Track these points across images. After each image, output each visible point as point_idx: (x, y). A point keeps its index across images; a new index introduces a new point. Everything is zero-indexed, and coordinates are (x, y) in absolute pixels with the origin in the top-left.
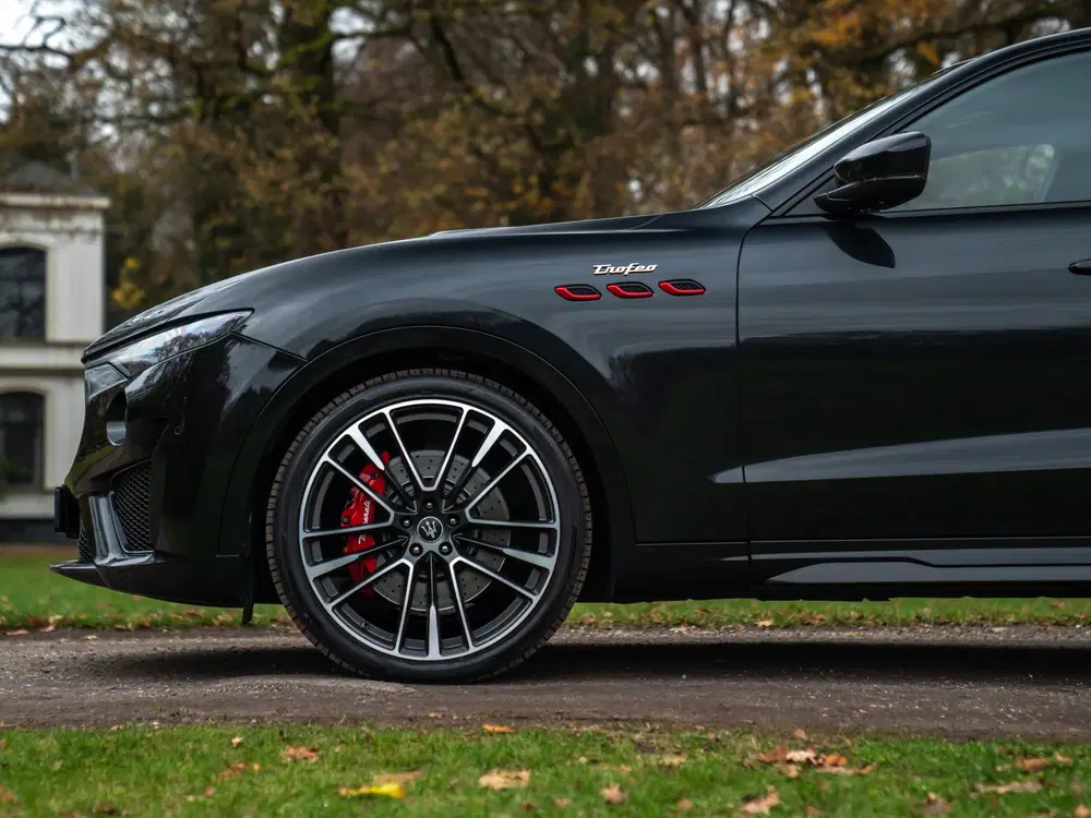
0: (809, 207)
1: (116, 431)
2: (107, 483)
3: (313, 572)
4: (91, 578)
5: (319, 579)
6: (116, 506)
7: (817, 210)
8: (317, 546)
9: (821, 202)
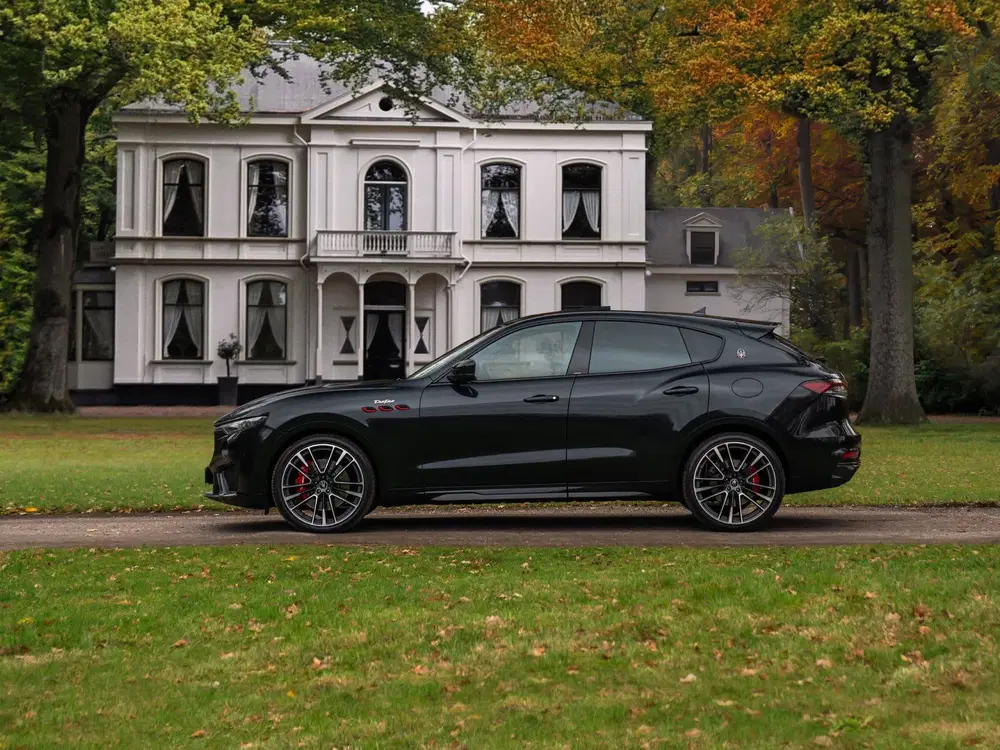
0: (445, 380)
1: (225, 452)
2: (222, 469)
3: (286, 499)
4: (216, 499)
5: (288, 501)
6: (226, 476)
7: (447, 380)
8: (287, 491)
9: (448, 378)
